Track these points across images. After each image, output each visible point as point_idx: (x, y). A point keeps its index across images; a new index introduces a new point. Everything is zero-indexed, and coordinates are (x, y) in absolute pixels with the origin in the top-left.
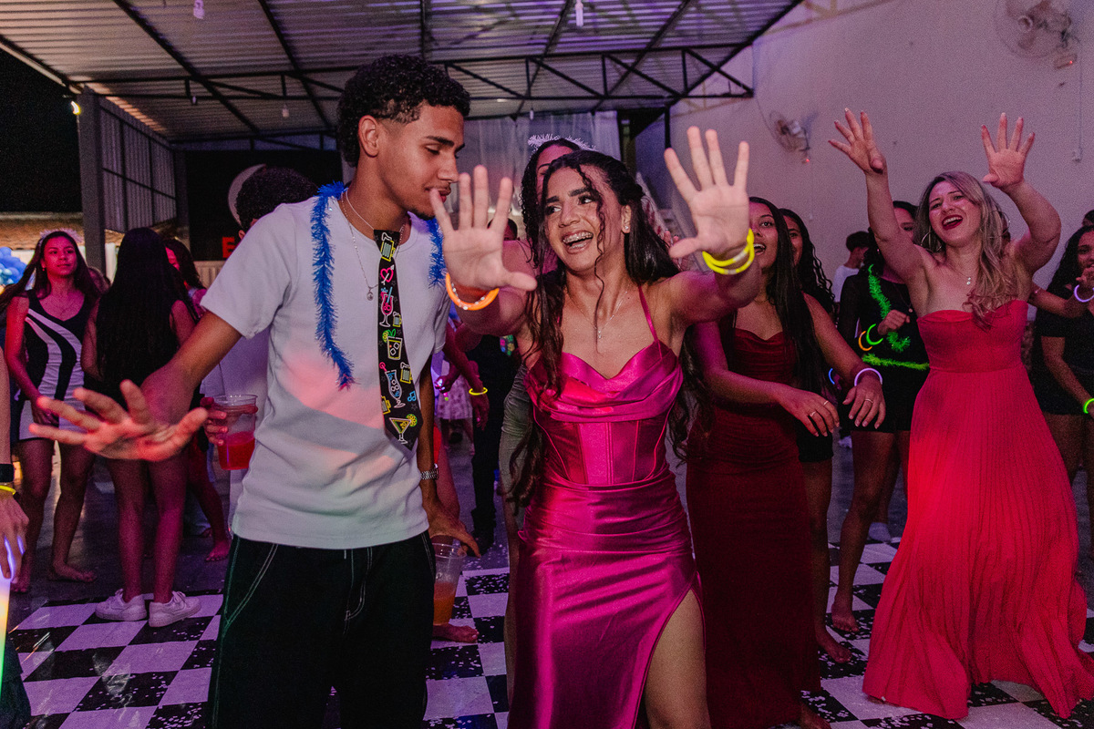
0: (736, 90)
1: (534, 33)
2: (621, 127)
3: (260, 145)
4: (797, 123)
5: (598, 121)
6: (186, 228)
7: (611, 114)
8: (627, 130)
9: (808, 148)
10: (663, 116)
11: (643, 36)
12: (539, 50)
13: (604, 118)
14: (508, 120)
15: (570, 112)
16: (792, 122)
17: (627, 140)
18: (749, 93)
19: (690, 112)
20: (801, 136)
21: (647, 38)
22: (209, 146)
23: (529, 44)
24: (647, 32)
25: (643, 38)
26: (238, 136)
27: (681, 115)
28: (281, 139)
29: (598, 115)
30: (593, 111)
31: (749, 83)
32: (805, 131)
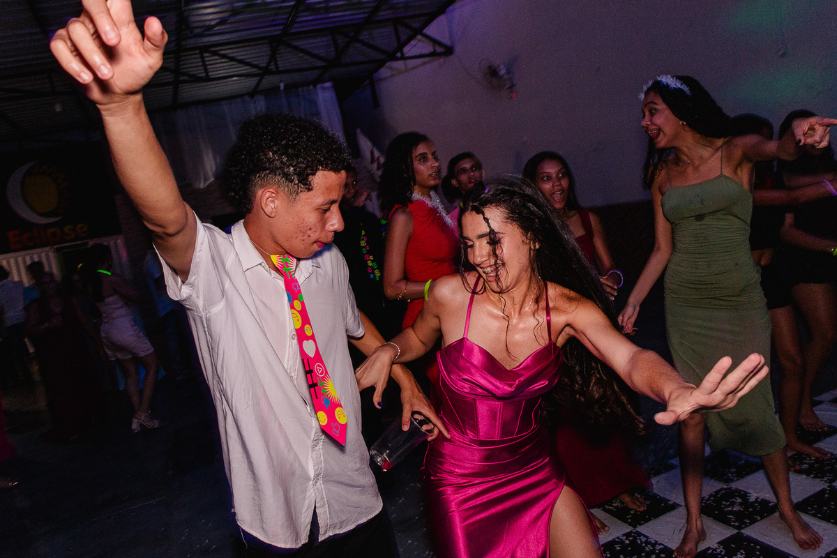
0: (439, 49)
1: (276, 14)
4: (502, 67)
5: (319, 91)
7: (329, 85)
9: (512, 86)
11: (361, 11)
12: (276, 31)
13: (324, 88)
14: (247, 98)
15: (296, 85)
16: (498, 66)
18: (449, 51)
19: (392, 76)
20: (506, 76)
21: (364, 13)
23: (270, 26)
24: (367, 7)
25: (361, 13)
27: (385, 79)
29: (319, 86)
30: (315, 83)
31: (447, 42)
32: (508, 72)
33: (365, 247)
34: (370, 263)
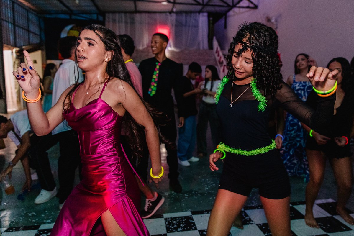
0: (251, 5)
2: (209, 21)
3: (74, 17)
4: (273, 18)
5: (201, 17)
6: (44, 47)
7: (206, 14)
8: (211, 22)
9: (277, 28)
10: (224, 17)
13: (203, 16)
14: (168, 14)
15: (191, 12)
17: (211, 26)
18: (256, 7)
19: (234, 15)
20: (275, 23)
22: (53, 16)
26: (64, 13)
27: (231, 16)
28: (81, 15)
29: (201, 14)
30: (200, 12)
31: (256, 3)
32: (276, 21)
33: (155, 79)
34: (152, 87)
